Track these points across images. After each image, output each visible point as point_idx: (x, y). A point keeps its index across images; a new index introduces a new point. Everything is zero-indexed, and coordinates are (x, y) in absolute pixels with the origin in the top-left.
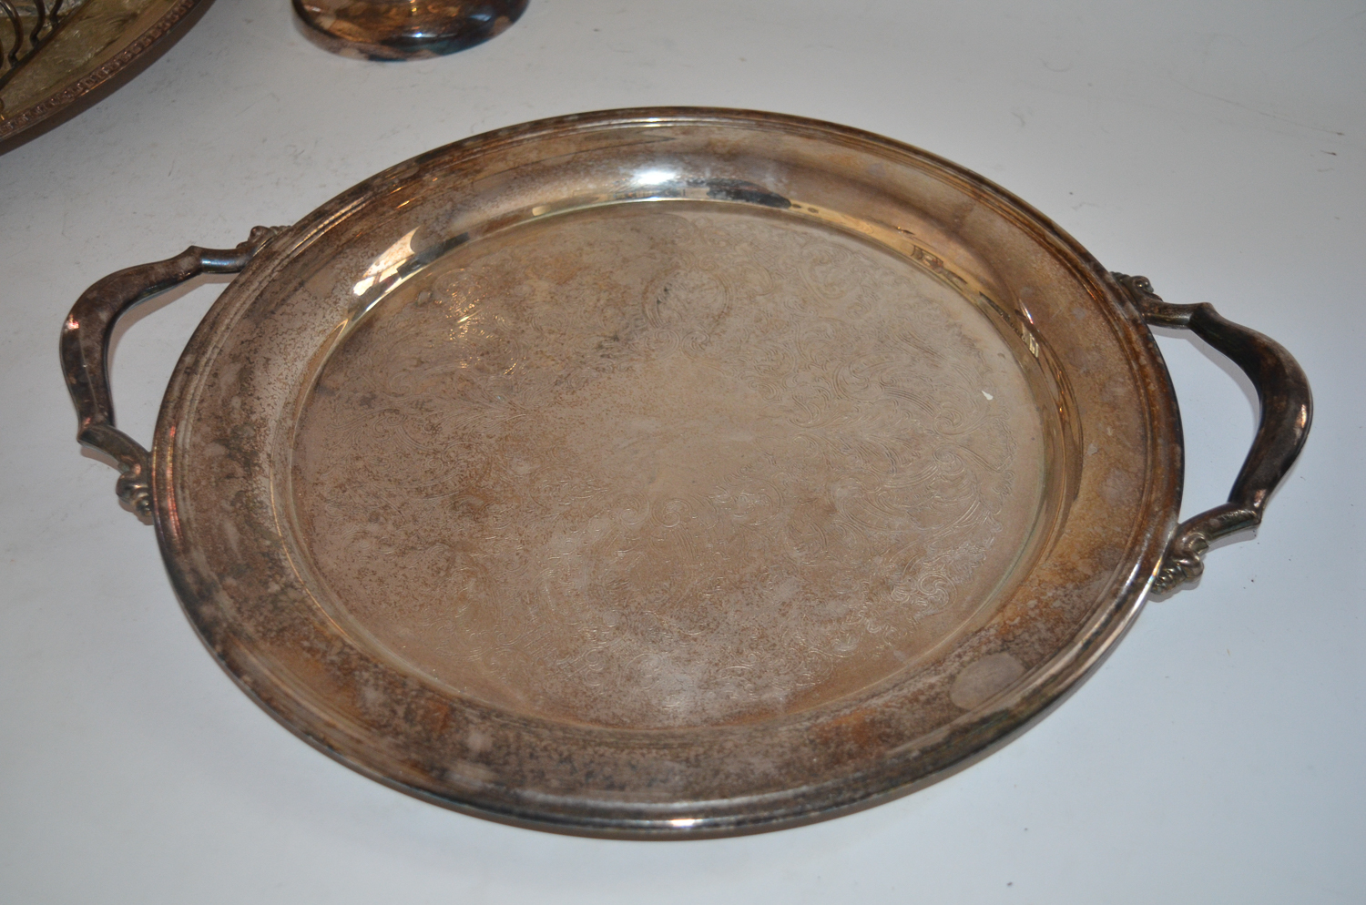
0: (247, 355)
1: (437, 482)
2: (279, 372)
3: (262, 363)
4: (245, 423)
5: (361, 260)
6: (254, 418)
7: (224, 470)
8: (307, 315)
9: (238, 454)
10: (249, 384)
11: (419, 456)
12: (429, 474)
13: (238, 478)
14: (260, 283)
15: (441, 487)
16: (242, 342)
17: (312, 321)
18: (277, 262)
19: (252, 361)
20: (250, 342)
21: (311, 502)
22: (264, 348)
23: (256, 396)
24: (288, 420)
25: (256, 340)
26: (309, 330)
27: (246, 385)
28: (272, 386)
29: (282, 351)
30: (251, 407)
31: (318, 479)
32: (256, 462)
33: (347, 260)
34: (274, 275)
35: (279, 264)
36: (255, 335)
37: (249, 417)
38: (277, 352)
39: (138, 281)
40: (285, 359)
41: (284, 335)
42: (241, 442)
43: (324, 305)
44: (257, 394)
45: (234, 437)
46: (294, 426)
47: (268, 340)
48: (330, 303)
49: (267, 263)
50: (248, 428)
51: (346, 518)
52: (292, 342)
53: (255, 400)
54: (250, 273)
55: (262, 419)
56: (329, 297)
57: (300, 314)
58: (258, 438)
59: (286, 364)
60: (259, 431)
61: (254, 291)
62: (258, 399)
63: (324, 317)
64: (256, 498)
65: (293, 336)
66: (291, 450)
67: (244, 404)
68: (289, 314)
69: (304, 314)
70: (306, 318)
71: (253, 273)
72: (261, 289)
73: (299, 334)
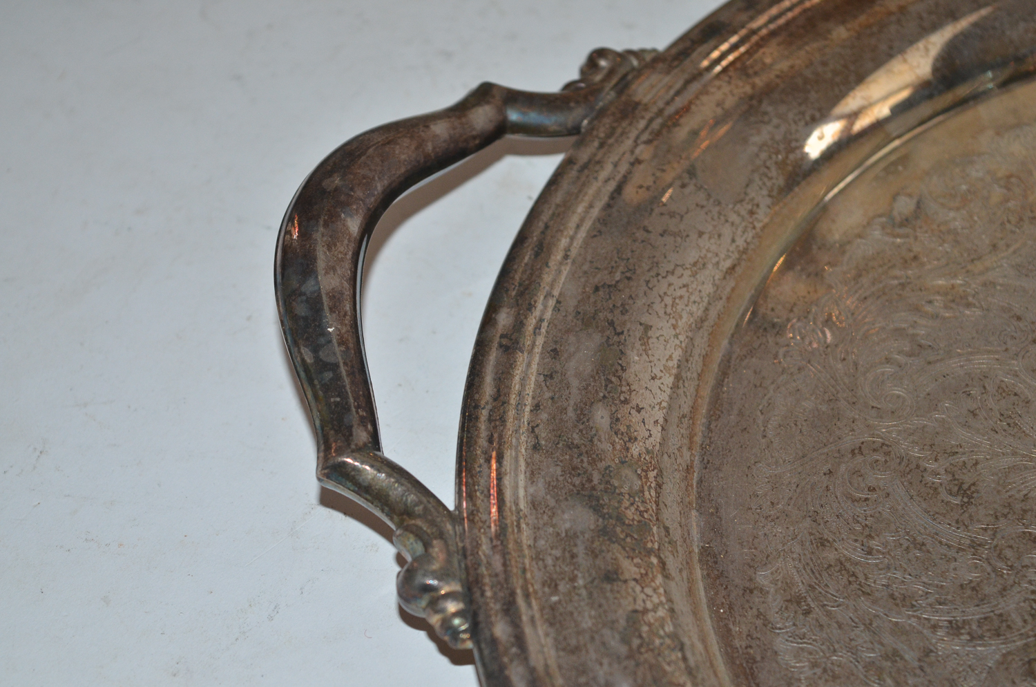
0: (610, 317)
1: (986, 608)
2: (668, 353)
3: (638, 335)
4: (622, 463)
5: (794, 127)
6: (635, 450)
7: (598, 562)
8: (706, 237)
9: (618, 529)
10: (620, 378)
11: (944, 550)
12: (969, 592)
13: (625, 581)
14: (616, 165)
15: (996, 623)
16: (597, 289)
17: (713, 248)
18: (642, 124)
19: (619, 330)
20: (613, 288)
21: (745, 629)
22: (639, 303)
23: (634, 403)
24: (685, 450)
25: (621, 286)
26: (710, 266)
27: (614, 379)
28: (658, 382)
29: (669, 310)
30: (629, 427)
31: (751, 580)
32: (649, 545)
33: (770, 128)
34: (637, 151)
35: (646, 127)
36: (618, 276)
37: (628, 449)
38: (661, 313)
39: (405, 154)
40: (674, 327)
41: (671, 279)
42: (620, 502)
43: (733, 217)
44: (636, 400)
45: (606, 491)
46: (692, 461)
47: (644, 288)
48: (743, 213)
49: (624, 124)
50: (626, 472)
51: (818, 671)
52: (683, 292)
53: (634, 412)
54: (596, 144)
55: (648, 452)
56: (741, 201)
57: (694, 236)
58: (647, 493)
59: (676, 336)
60: (646, 477)
61: (607, 181)
62: (639, 410)
63: (733, 241)
64: (662, 627)
65: (685, 280)
66: (694, 513)
67: (615, 420)
68: (674, 235)
69: (701, 234)
70: (705, 242)
71: (602, 145)
72: (619, 177)
73: (694, 275)
